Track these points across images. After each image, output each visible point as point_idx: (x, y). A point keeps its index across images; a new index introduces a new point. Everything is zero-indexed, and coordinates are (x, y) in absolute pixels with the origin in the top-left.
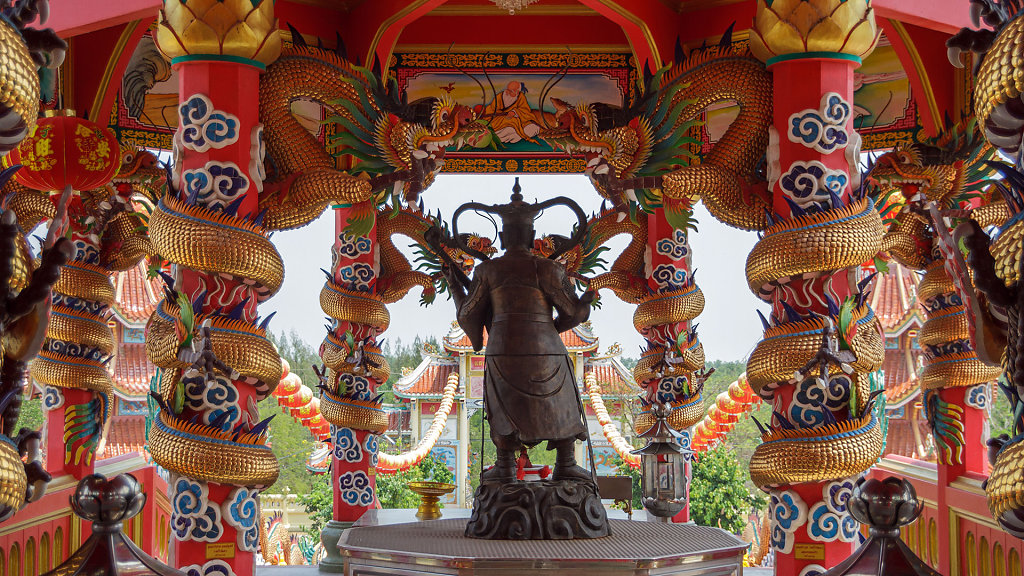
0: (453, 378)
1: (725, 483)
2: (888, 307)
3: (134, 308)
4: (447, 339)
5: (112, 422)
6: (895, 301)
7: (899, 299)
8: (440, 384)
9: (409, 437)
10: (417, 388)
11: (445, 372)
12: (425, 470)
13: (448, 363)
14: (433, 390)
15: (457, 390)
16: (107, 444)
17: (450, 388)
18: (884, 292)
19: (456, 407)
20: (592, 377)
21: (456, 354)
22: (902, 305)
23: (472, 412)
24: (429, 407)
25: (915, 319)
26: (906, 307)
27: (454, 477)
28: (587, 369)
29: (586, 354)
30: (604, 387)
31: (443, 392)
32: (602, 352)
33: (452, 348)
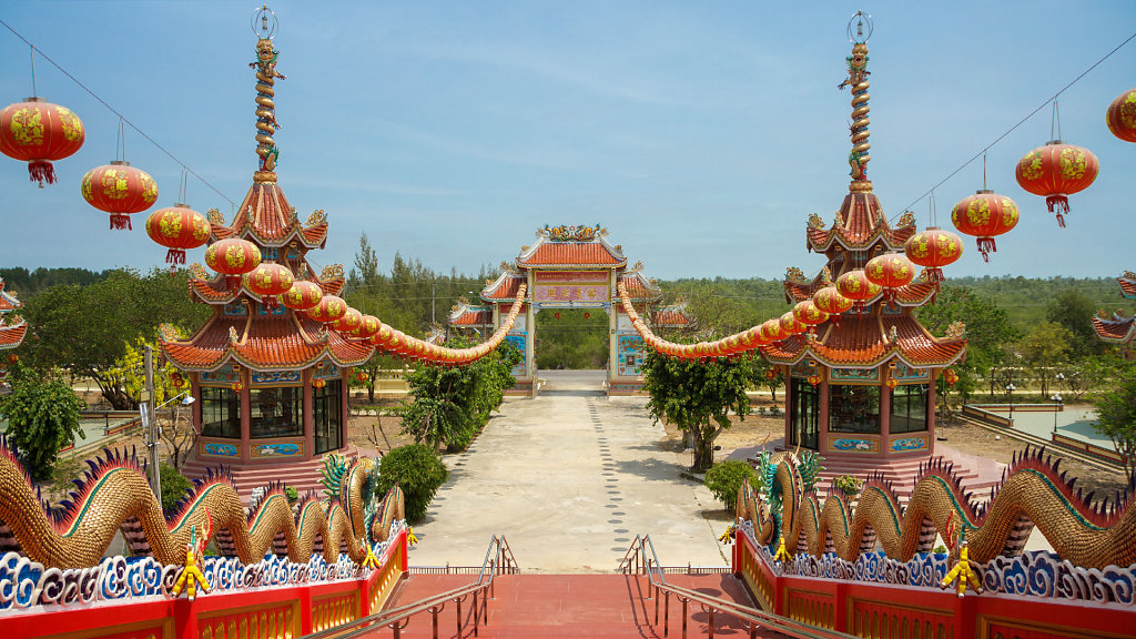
0: (523, 287)
1: (734, 366)
2: (858, 227)
3: (269, 232)
4: (518, 259)
5: (253, 321)
6: (864, 223)
7: (867, 221)
8: (513, 292)
9: (492, 329)
10: (497, 294)
11: (517, 283)
12: (503, 353)
13: (518, 276)
14: (508, 296)
15: (526, 295)
16: (249, 338)
17: (521, 293)
18: (855, 216)
19: (524, 308)
20: (622, 286)
21: (525, 270)
22: (869, 225)
23: (537, 311)
24: (505, 308)
25: (881, 236)
26: (872, 227)
27: (524, 358)
28: (619, 280)
29: (619, 269)
30: (631, 293)
31: (515, 296)
32: (629, 269)
33: (522, 266)
